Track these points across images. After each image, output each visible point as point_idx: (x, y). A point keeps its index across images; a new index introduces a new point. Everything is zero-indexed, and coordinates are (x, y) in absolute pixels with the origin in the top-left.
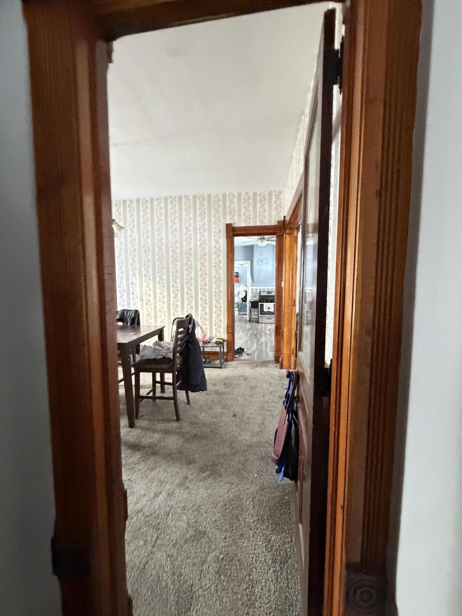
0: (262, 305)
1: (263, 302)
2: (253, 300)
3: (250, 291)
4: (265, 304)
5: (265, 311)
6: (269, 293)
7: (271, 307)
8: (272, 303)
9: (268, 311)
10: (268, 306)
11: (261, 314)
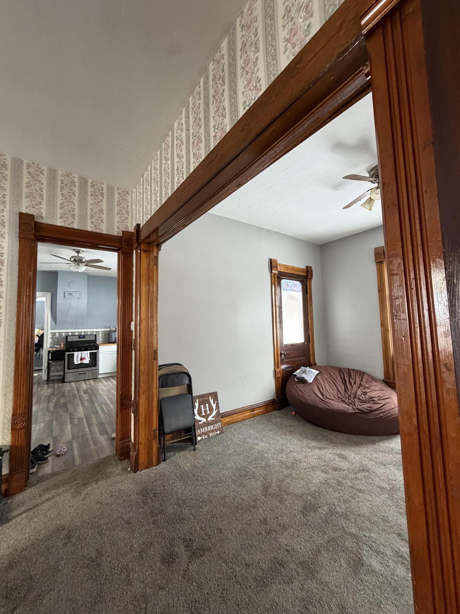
0: (71, 356)
1: (74, 351)
2: (54, 349)
3: (50, 336)
4: (76, 353)
5: (75, 363)
6: (82, 338)
7: (86, 357)
8: (87, 352)
9: (82, 362)
10: (81, 356)
11: (69, 369)
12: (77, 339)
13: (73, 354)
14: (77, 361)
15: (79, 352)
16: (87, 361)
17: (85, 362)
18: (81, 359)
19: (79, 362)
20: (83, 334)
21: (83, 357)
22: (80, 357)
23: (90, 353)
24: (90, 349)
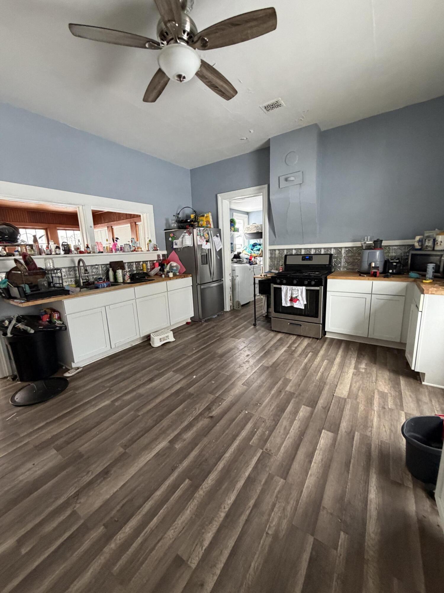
0: (278, 292)
1: (282, 284)
3: (268, 255)
4: (284, 288)
5: (283, 305)
6: (307, 259)
7: (300, 298)
8: (301, 287)
9: (292, 305)
10: (292, 294)
11: (276, 311)
12: (299, 261)
13: (280, 289)
14: (286, 302)
15: (289, 287)
16: (300, 304)
17: (296, 305)
18: (292, 300)
19: (289, 304)
20: (313, 252)
21: (294, 296)
22: (289, 295)
23: (307, 290)
24: (306, 282)
